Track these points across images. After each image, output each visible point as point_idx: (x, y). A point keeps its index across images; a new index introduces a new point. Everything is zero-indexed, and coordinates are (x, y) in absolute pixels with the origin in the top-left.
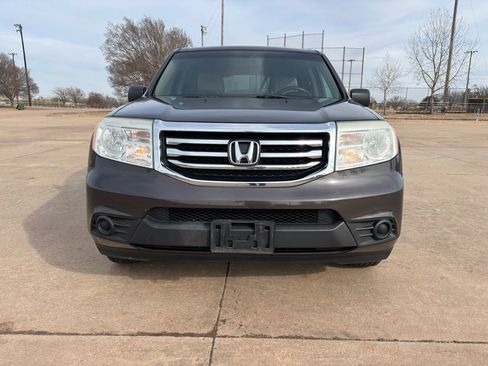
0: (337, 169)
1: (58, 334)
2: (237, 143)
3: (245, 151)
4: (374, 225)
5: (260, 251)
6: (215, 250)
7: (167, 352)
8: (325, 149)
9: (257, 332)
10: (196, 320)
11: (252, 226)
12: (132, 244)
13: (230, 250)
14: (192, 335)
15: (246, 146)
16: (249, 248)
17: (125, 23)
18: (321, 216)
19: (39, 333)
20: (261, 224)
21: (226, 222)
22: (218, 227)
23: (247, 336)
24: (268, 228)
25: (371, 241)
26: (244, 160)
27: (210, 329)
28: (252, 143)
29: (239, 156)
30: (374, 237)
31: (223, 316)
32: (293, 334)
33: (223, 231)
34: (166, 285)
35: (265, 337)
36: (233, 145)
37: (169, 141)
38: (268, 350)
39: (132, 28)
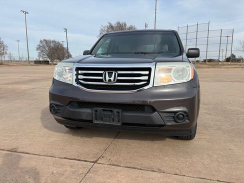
0: (154, 85)
1: (33, 154)
2: (107, 72)
3: (110, 76)
4: (175, 115)
5: (115, 124)
6: (95, 122)
7: (71, 166)
8: (149, 75)
9: (116, 163)
10: (91, 155)
11: (111, 111)
12: (63, 118)
13: (102, 122)
14: (86, 161)
15: (111, 74)
16: (110, 122)
17: (108, 25)
18: (146, 108)
19: (26, 153)
20: (115, 110)
21: (100, 109)
22: (96, 111)
23: (110, 165)
24: (118, 112)
25: (173, 123)
26: (110, 80)
27: (95, 160)
28: (114, 72)
29: (107, 78)
30: (175, 121)
31: (104, 155)
32: (132, 166)
33: (98, 113)
34: (86, 140)
35: (118, 166)
36: (105, 73)
37: (80, 72)
38: (116, 171)
39: (112, 27)
